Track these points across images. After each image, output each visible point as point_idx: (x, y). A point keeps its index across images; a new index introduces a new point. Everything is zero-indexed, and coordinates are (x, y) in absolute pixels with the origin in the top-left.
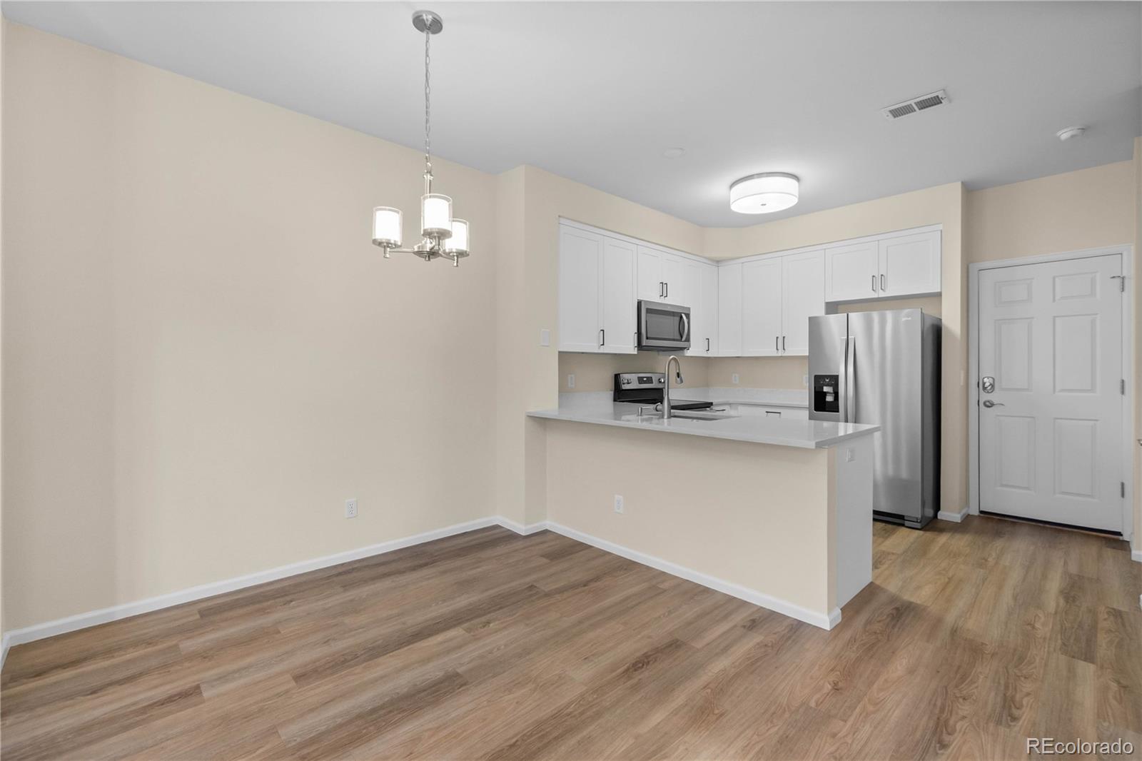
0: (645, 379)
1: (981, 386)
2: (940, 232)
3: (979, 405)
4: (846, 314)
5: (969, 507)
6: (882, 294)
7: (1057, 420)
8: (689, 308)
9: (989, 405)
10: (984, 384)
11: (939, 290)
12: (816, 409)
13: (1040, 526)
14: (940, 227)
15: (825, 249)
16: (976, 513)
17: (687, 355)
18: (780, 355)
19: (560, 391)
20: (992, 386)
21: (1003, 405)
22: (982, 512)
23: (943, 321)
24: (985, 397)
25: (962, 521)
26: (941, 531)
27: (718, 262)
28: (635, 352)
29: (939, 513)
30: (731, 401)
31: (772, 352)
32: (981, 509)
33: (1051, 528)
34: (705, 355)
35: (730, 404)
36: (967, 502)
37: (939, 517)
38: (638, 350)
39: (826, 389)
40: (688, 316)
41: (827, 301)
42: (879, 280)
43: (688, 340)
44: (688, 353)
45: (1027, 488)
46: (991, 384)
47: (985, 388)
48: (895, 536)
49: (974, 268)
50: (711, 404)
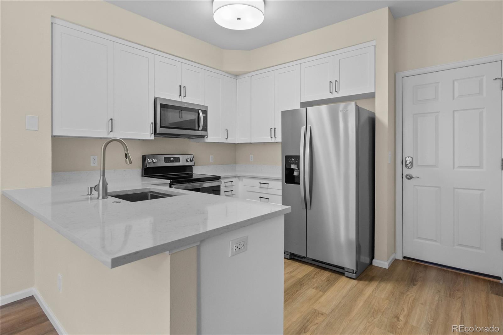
0: (172, 159)
1: (404, 163)
2: (374, 46)
3: (402, 177)
4: (305, 108)
5: (396, 253)
6: (336, 95)
7: (456, 190)
8: (207, 107)
9: (410, 177)
10: (406, 161)
11: (373, 91)
12: (287, 182)
13: (443, 270)
14: (374, 43)
15: (300, 64)
16: (401, 258)
17: (207, 141)
18: (273, 141)
19: (53, 171)
20: (411, 163)
21: (418, 178)
22: (405, 257)
23: (376, 114)
24: (407, 171)
25: (388, 268)
26: (371, 279)
27: (236, 76)
28: (152, 137)
29: (374, 260)
30: (239, 174)
31: (268, 140)
32: (405, 255)
33: (451, 271)
34: (225, 141)
35: (239, 177)
36: (394, 249)
37: (374, 264)
38: (154, 137)
39: (293, 166)
40: (205, 112)
41: (301, 102)
42: (334, 85)
43: (205, 129)
44: (208, 140)
45: (435, 241)
46: (410, 162)
47: (406, 165)
48: (334, 287)
49: (399, 75)
50: (219, 177)
